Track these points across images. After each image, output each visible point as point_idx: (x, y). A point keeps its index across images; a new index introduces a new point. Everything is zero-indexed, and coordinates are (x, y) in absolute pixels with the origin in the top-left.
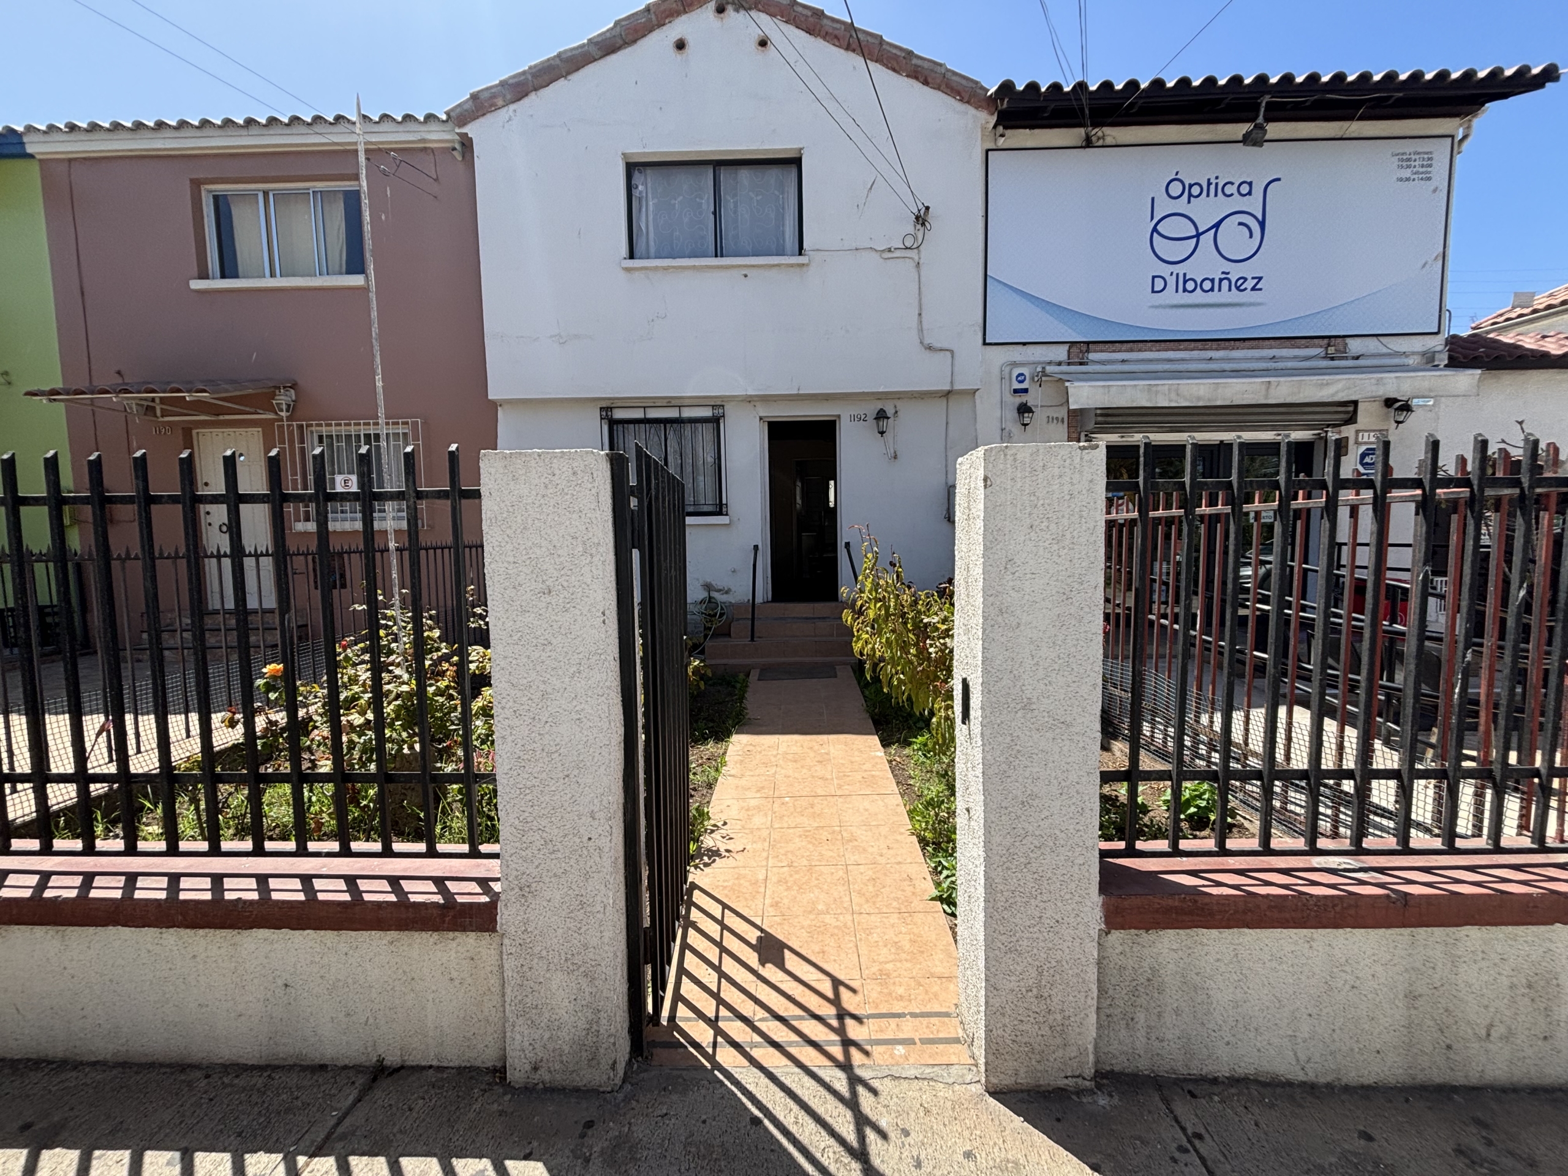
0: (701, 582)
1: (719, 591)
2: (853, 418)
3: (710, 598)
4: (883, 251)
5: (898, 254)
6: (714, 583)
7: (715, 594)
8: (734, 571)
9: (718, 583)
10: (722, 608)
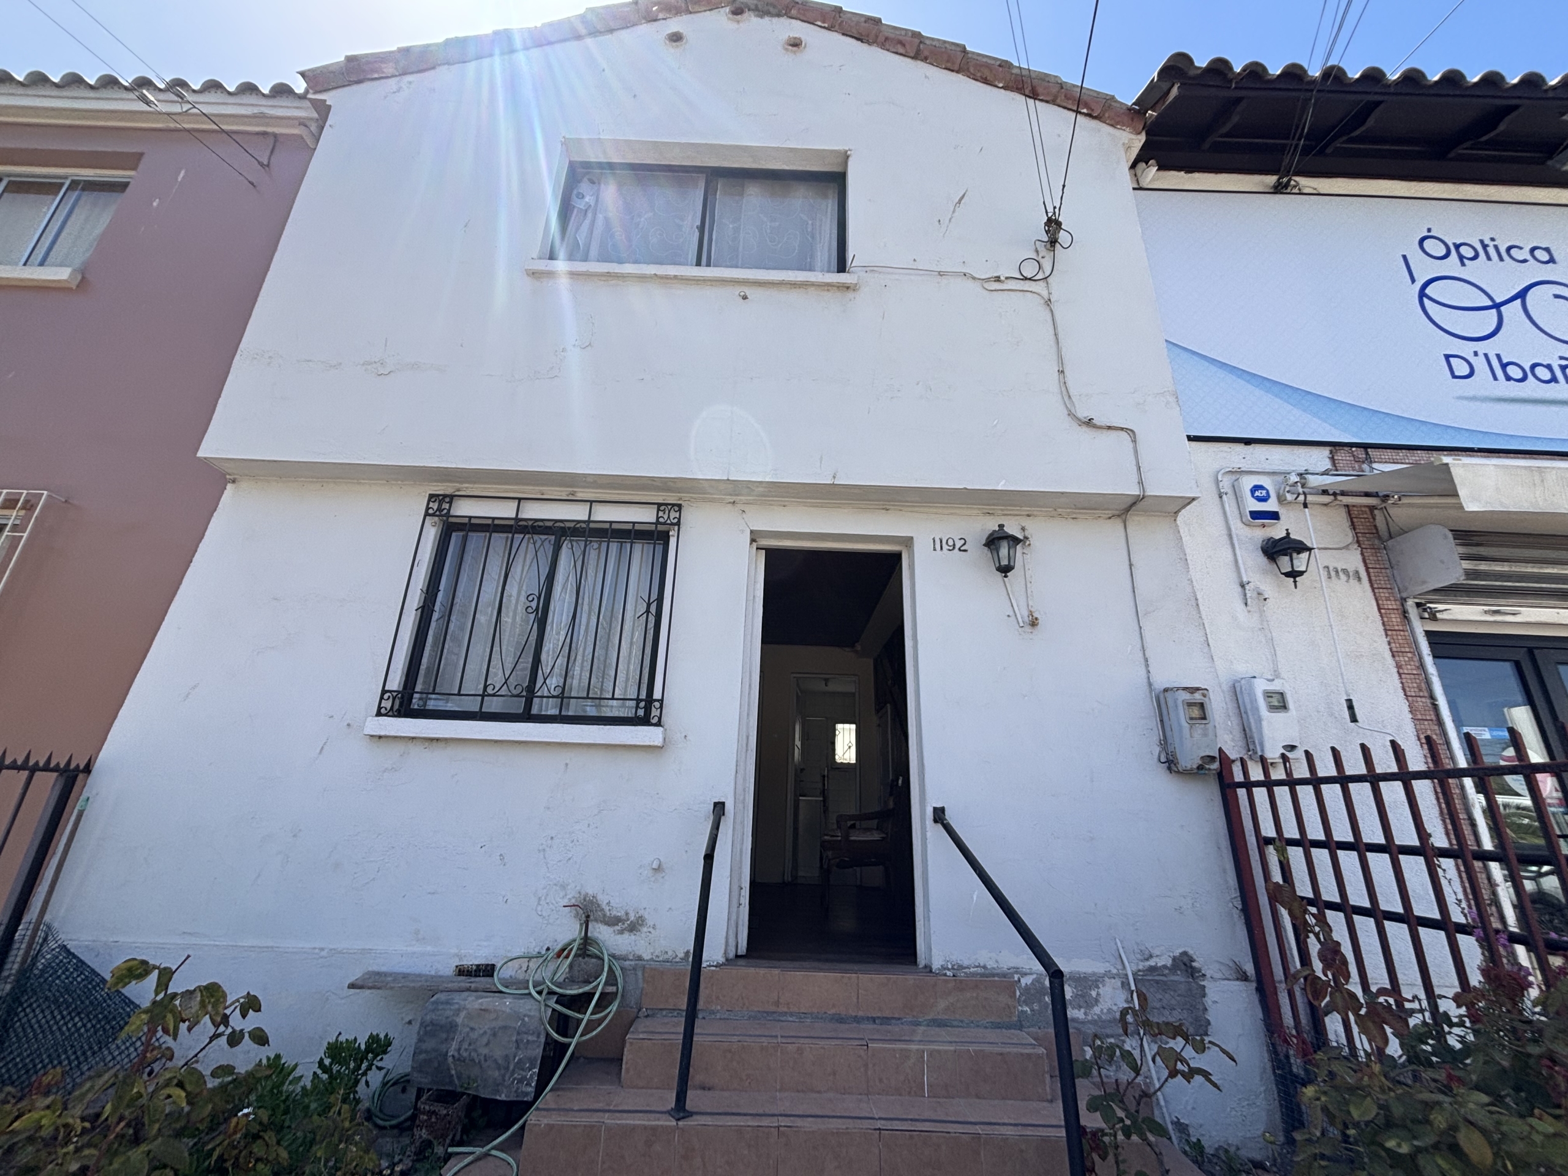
0: (571, 896)
1: (612, 921)
2: (939, 544)
3: (586, 941)
4: (988, 280)
5: (1011, 285)
6: (603, 899)
7: (601, 932)
8: (659, 869)
9: (614, 901)
10: (612, 980)
